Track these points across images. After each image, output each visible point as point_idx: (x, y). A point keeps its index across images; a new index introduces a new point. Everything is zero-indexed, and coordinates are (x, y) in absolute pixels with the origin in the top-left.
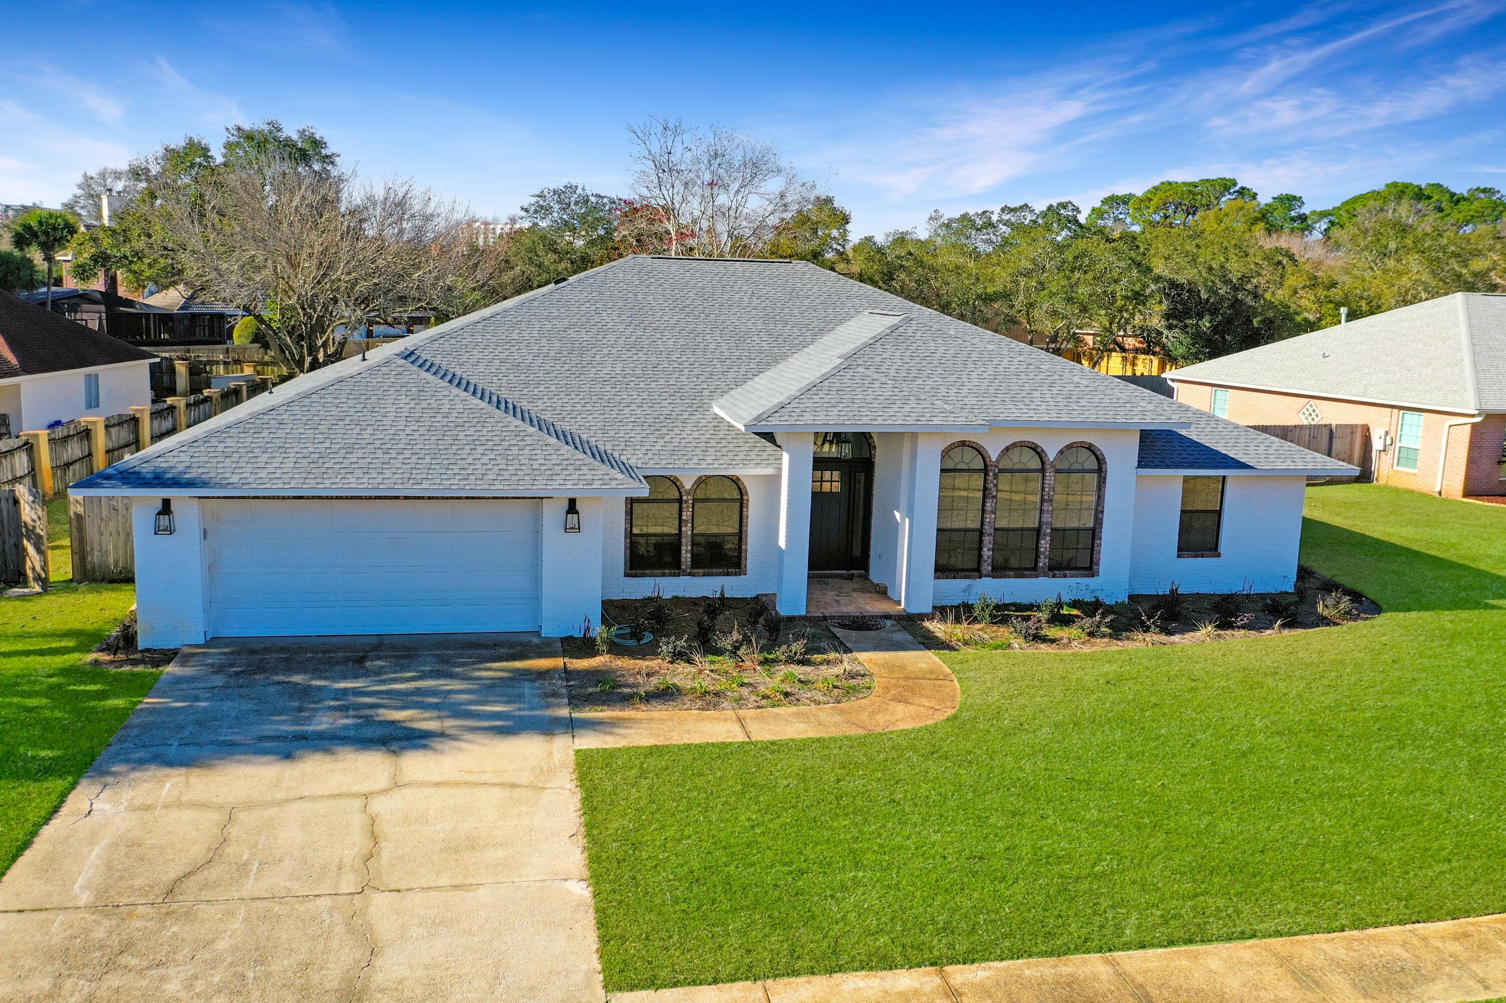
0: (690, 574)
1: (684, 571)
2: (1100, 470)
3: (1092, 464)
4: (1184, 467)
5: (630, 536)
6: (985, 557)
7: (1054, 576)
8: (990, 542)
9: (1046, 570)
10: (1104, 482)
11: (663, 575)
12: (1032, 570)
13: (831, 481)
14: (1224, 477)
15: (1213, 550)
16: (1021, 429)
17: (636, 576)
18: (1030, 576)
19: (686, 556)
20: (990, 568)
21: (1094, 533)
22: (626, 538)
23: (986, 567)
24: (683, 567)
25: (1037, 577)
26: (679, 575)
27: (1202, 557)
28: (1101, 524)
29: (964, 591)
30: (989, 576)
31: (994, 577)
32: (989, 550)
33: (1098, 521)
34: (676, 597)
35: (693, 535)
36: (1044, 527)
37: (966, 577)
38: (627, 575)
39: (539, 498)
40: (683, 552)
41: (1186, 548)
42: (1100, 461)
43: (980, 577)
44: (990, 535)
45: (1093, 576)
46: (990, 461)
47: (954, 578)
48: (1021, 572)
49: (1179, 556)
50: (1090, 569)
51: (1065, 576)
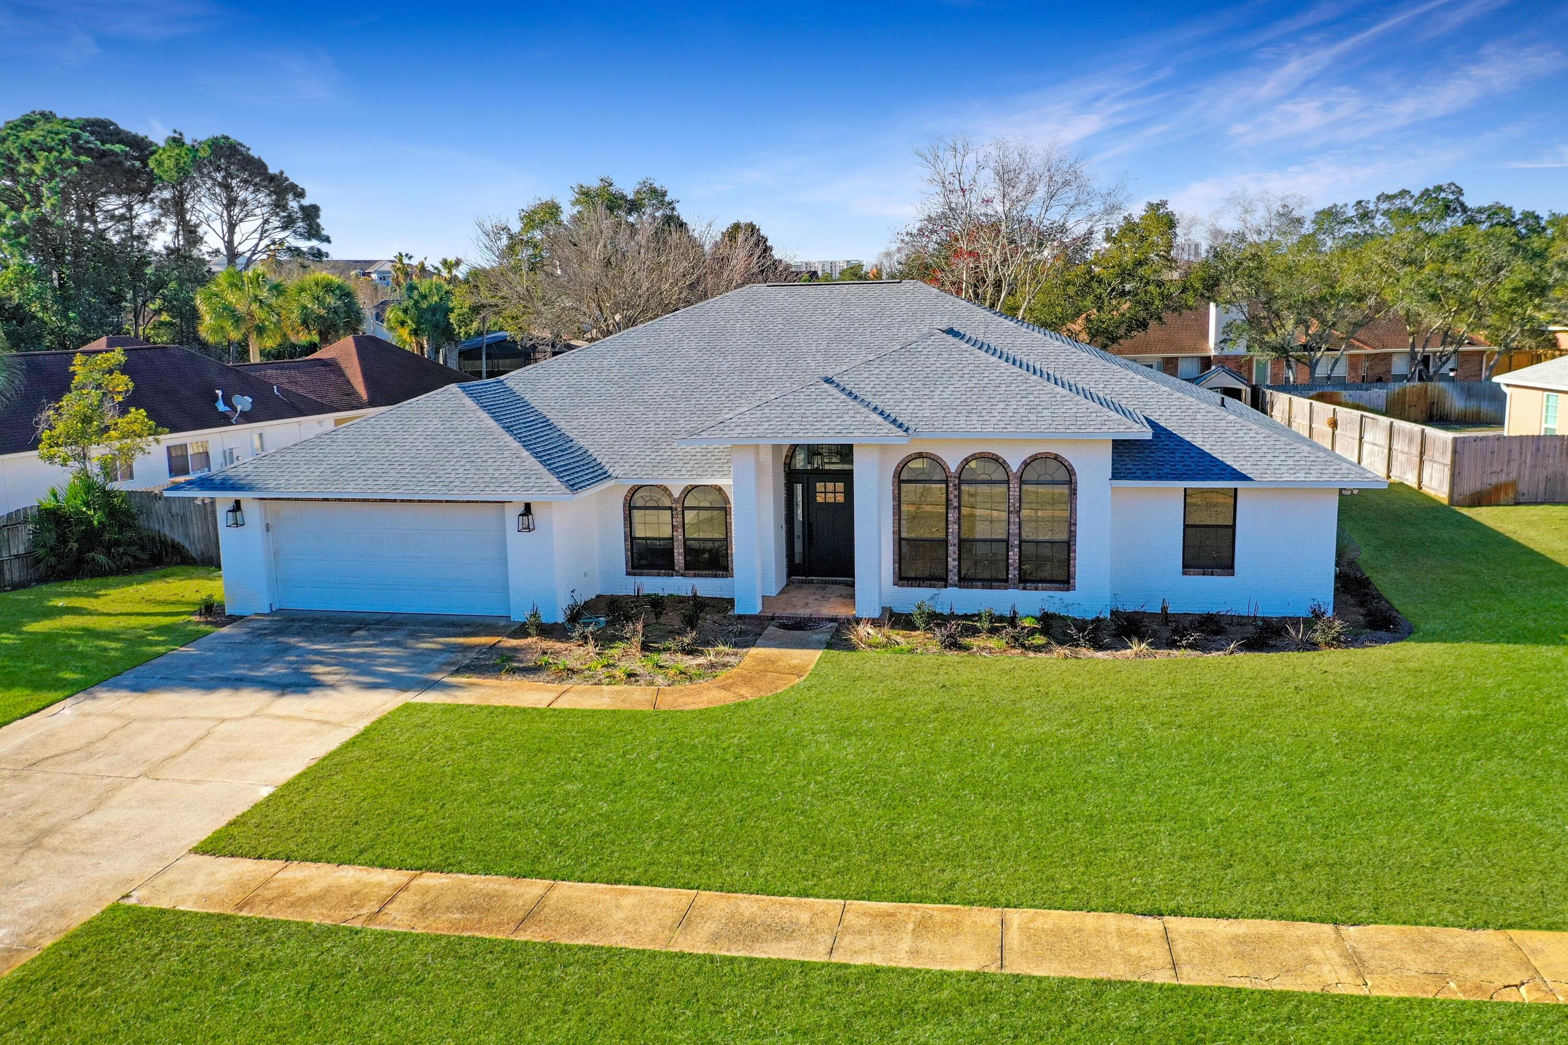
0: (682, 575)
1: (678, 572)
2: (1071, 483)
3: (1062, 475)
4: (1184, 479)
5: (631, 538)
6: (950, 567)
7: (1024, 589)
8: (954, 553)
9: (1017, 582)
10: (1075, 494)
11: (659, 575)
12: (1003, 582)
13: (835, 492)
14: (1236, 490)
15: (1227, 566)
16: (982, 440)
17: (635, 575)
18: (999, 588)
19: (679, 559)
20: (956, 578)
21: (1069, 545)
22: (626, 540)
23: (953, 577)
24: (676, 568)
25: (1006, 588)
26: (672, 576)
27: (1212, 575)
28: (1075, 536)
29: (932, 598)
30: (955, 586)
31: (960, 587)
32: (954, 560)
33: (1072, 534)
34: (672, 595)
35: (685, 540)
36: (1011, 538)
37: (930, 586)
38: (628, 574)
39: (502, 502)
40: (676, 554)
41: (1191, 564)
42: (1071, 471)
43: (946, 587)
44: (954, 545)
45: (1068, 590)
46: (950, 472)
47: (919, 586)
48: (989, 583)
49: (1184, 573)
50: (1066, 582)
51: (1036, 589)
